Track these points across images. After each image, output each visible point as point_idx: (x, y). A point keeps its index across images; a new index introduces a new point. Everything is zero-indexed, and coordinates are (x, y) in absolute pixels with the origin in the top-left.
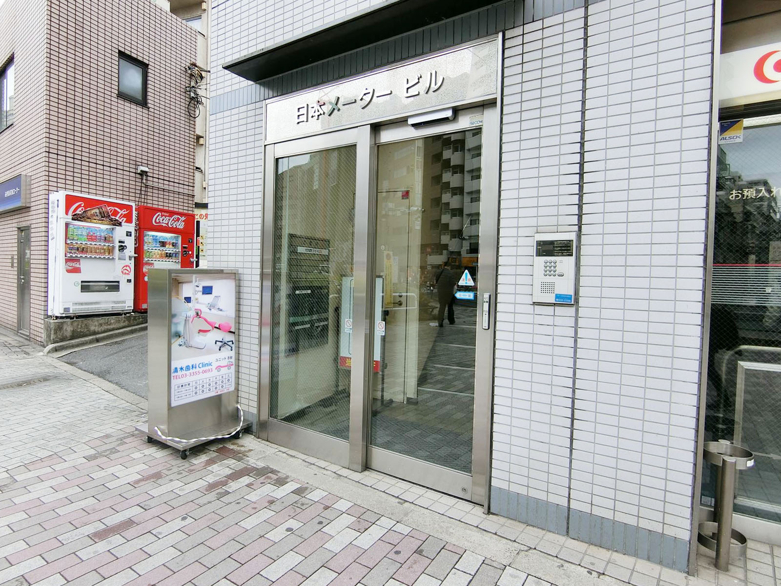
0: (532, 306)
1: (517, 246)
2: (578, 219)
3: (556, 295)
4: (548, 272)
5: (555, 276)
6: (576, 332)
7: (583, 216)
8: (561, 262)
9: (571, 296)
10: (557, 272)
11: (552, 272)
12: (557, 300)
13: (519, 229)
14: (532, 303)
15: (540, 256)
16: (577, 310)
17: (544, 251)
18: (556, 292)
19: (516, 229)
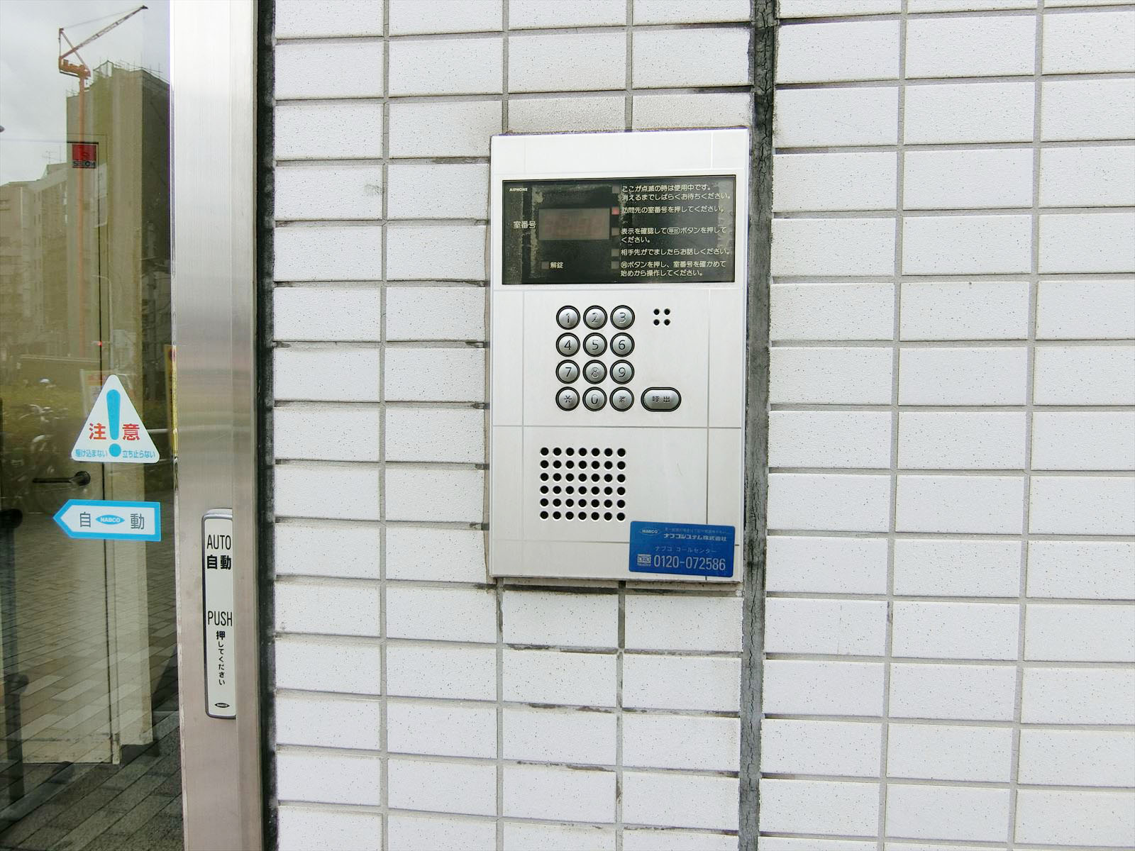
0: (488, 598)
1: (383, 221)
2: (753, 54)
3: (636, 527)
4: (581, 385)
5: (623, 407)
6: (751, 744)
7: (784, 33)
8: (662, 317)
9: (730, 531)
10: (637, 386)
11: (608, 385)
12: (644, 559)
13: (396, 110)
14: (484, 580)
15: (527, 280)
16: (755, 615)
17: (553, 249)
18: (634, 512)
19: (375, 110)
